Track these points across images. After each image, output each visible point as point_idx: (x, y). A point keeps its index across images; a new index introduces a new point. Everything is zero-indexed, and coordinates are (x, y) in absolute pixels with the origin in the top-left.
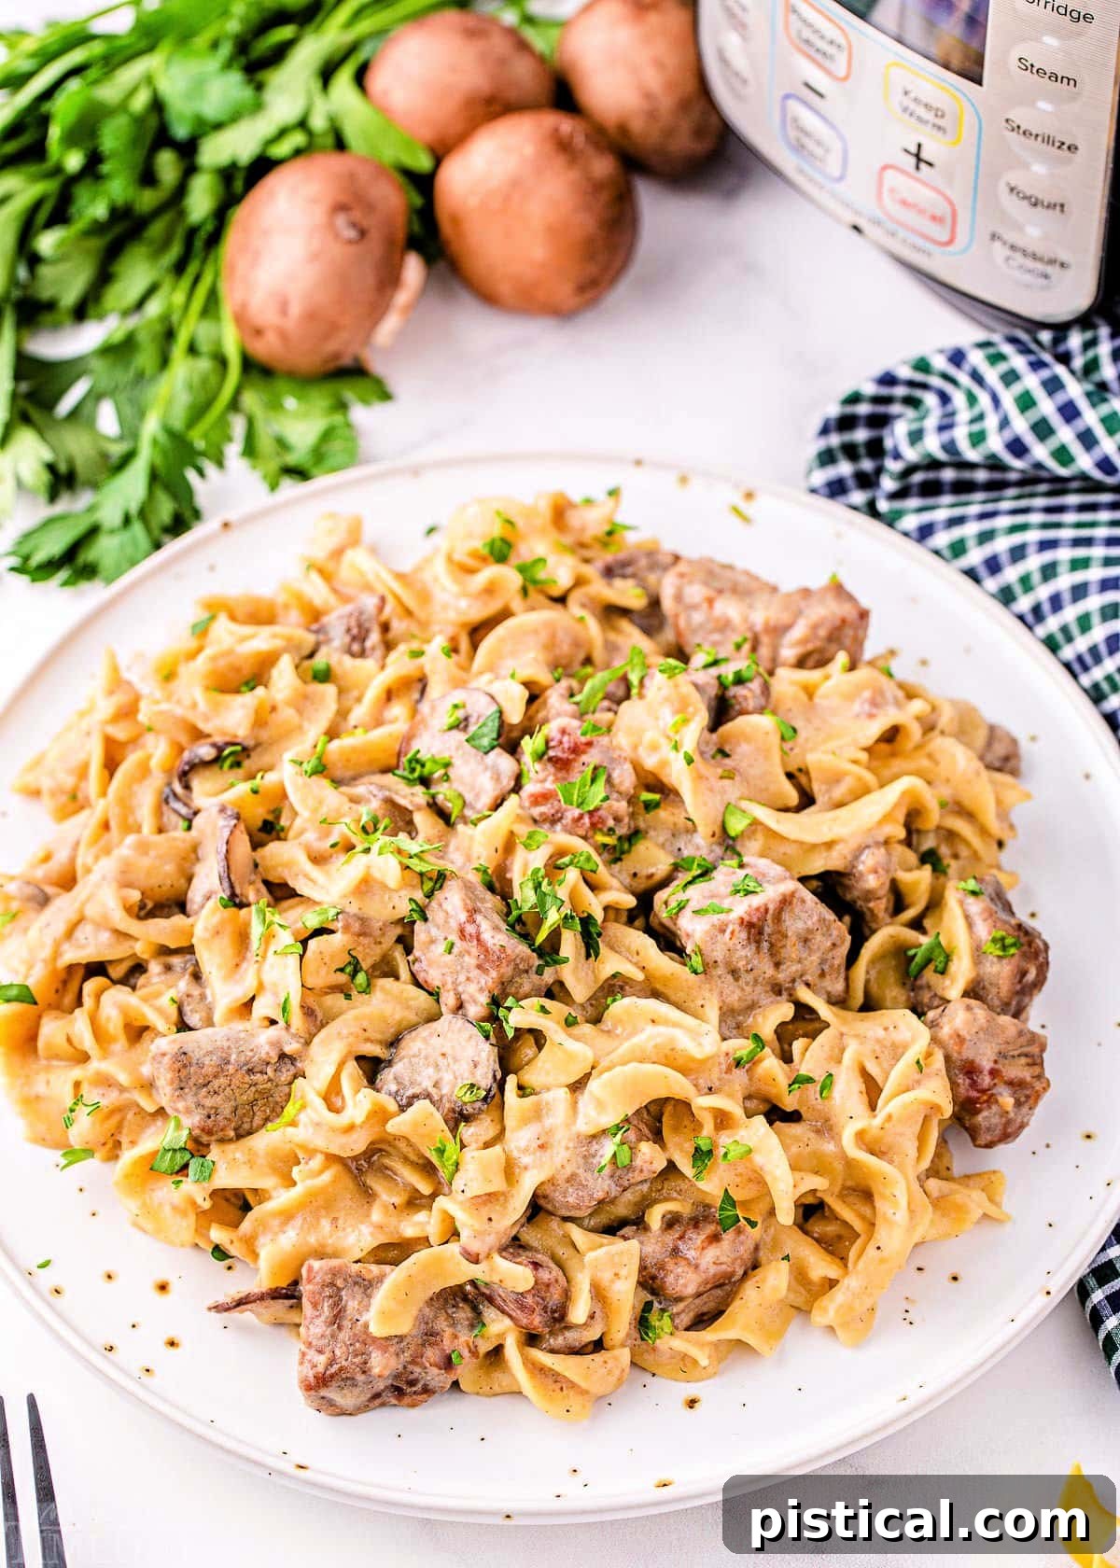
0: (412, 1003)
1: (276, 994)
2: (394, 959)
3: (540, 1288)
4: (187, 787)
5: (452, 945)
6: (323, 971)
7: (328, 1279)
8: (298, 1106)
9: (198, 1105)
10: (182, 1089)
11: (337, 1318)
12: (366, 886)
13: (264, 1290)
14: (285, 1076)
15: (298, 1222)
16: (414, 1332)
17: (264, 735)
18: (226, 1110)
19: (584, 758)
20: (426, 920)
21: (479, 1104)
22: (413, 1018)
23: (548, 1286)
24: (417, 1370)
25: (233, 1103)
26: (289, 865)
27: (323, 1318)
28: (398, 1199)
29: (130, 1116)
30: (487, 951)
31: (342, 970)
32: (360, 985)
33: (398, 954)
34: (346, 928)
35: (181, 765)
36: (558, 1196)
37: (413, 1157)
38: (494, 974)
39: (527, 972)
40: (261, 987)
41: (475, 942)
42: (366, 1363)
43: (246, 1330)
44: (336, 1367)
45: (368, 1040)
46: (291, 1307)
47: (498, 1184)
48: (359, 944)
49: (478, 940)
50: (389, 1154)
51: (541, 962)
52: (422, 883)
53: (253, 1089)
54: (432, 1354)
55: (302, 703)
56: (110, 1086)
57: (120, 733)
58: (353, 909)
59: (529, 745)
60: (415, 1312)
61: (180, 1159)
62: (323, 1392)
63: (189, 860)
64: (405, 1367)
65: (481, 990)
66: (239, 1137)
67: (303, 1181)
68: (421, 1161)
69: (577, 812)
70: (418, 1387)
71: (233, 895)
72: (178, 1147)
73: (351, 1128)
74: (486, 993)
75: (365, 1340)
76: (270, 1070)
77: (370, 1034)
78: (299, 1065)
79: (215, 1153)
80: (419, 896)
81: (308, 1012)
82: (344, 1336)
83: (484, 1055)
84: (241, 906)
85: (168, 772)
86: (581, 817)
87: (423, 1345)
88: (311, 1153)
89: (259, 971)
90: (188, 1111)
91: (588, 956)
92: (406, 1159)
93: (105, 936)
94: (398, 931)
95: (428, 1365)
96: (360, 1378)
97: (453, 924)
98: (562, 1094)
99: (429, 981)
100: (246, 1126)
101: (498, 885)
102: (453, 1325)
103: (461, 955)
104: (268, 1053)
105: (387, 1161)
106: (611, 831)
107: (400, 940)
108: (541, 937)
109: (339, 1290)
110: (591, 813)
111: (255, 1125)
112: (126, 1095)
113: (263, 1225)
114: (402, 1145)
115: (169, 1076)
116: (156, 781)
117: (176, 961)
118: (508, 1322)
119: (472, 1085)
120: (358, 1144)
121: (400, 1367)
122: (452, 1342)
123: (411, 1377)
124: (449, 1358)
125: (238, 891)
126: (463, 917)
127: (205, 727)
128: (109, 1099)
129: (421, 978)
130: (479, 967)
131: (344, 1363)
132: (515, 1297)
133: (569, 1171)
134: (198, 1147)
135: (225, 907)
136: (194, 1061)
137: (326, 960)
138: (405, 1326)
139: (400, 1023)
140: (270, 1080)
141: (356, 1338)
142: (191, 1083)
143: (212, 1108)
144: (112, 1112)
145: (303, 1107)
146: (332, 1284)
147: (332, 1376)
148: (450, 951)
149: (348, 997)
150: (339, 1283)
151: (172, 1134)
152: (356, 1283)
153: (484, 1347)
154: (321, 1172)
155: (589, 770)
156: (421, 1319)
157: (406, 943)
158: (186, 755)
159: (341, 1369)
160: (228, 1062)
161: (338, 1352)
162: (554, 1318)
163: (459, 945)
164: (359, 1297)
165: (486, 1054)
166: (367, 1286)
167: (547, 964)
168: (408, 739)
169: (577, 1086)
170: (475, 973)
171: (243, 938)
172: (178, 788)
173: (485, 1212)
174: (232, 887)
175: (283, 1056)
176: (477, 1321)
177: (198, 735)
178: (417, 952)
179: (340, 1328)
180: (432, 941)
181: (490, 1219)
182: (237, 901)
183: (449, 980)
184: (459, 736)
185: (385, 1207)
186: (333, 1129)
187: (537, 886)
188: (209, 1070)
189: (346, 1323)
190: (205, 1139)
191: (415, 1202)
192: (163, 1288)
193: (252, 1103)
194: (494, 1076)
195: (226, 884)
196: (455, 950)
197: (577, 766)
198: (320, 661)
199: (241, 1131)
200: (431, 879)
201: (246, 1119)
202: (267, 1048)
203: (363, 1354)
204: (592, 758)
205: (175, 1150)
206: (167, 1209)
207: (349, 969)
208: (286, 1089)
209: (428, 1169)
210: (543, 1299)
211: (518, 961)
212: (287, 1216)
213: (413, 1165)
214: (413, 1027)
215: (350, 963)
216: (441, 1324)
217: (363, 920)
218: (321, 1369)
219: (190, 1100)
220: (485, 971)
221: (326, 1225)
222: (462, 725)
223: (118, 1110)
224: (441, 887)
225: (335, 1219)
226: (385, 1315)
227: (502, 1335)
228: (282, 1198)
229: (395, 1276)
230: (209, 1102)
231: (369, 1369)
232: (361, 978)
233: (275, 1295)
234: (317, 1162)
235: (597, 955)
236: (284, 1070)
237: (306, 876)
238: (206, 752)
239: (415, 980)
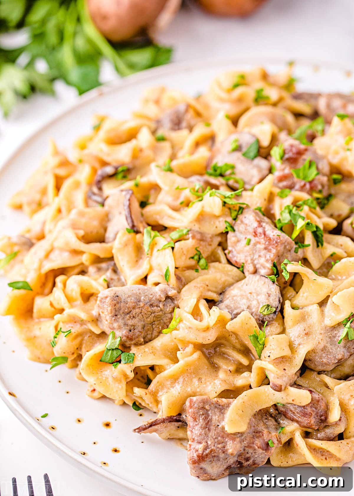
0: (230, 273)
1: (160, 270)
2: (217, 253)
3: (314, 403)
4: (100, 189)
5: (250, 241)
6: (184, 258)
7: (201, 405)
8: (178, 320)
9: (127, 325)
10: (116, 315)
11: (207, 425)
12: (201, 218)
13: (164, 417)
14: (168, 309)
15: (181, 380)
16: (248, 431)
17: (138, 163)
18: (140, 325)
19: (304, 157)
20: (234, 231)
21: (272, 316)
22: (230, 280)
23: (318, 401)
24: (251, 451)
25: (142, 323)
26: (159, 213)
27: (200, 425)
28: (232, 368)
29: (86, 338)
30: (270, 239)
31: (193, 258)
32: (202, 265)
33: (220, 251)
34: (193, 237)
35: (97, 178)
36: (317, 359)
37: (238, 346)
38: (274, 251)
39: (290, 251)
40: (151, 269)
41: (263, 236)
42: (224, 447)
43: (153, 442)
44: (208, 451)
45: (209, 290)
46: (178, 427)
47: (287, 352)
48: (201, 245)
49: (265, 234)
50: (225, 346)
51: (297, 246)
52: (231, 213)
53: (153, 315)
54: (258, 442)
55: (155, 149)
56: (75, 322)
57: (62, 172)
58: (196, 227)
59: (276, 152)
60: (248, 421)
61: (116, 354)
62: (203, 465)
63: (106, 219)
64: (244, 450)
65: (267, 261)
66: (146, 342)
67: (183, 358)
68: (242, 348)
69: (302, 183)
70: (251, 462)
71: (133, 226)
72: (114, 348)
73: (207, 329)
74: (270, 261)
75: (224, 434)
76: (161, 305)
77: (209, 288)
78: (176, 302)
79: (134, 350)
80: (229, 219)
81: (178, 278)
82: (212, 433)
83: (273, 290)
84: (137, 232)
85: (90, 184)
86: (305, 185)
87: (253, 437)
88: (186, 343)
89: (149, 261)
90: (120, 328)
91: (318, 246)
92: (234, 348)
93: (66, 255)
94: (219, 239)
95: (257, 448)
96: (222, 456)
97: (251, 230)
98: (316, 307)
99: (238, 261)
100: (149, 336)
101: (268, 214)
102: (267, 428)
103: (255, 245)
104: (160, 296)
105: (223, 350)
106: (320, 192)
107: (220, 244)
108: (295, 234)
109: (207, 410)
110: (311, 182)
111: (153, 336)
112: (85, 326)
113: (162, 385)
114: (233, 339)
115: (109, 309)
116: (84, 188)
117: (104, 265)
118: (295, 425)
119: (268, 306)
120: (210, 337)
121: (242, 449)
122: (268, 436)
123: (248, 455)
124: (267, 444)
125: (136, 224)
126: (256, 224)
127: (107, 159)
128: (76, 329)
129: (233, 261)
130: (265, 249)
131: (213, 448)
132: (299, 410)
133: (321, 346)
134: (124, 347)
135: (129, 232)
136: (123, 300)
137: (185, 252)
138: (243, 428)
139: (224, 283)
140: (161, 310)
141: (218, 435)
142: (121, 312)
143: (132, 326)
144: (77, 336)
145: (181, 321)
146: (203, 408)
147: (207, 455)
148: (249, 244)
149: (197, 271)
150: (207, 407)
151: (113, 342)
152: (216, 407)
153: (284, 439)
154: (192, 354)
155: (307, 163)
156: (250, 425)
157: (223, 245)
158: (100, 172)
159: (211, 451)
160: (140, 301)
161: (209, 443)
162: (321, 420)
163: (254, 240)
164: (218, 414)
165: (275, 290)
166: (222, 409)
167: (300, 247)
168: (211, 159)
169: (322, 304)
170: (263, 253)
171: (139, 249)
172: (95, 190)
173: (282, 366)
174: (133, 221)
175: (168, 297)
176: (279, 426)
177: (104, 164)
178: (230, 248)
179: (209, 430)
180: (238, 241)
181: (285, 369)
182: (135, 229)
183: (249, 259)
184: (238, 154)
185: (226, 372)
186: (198, 330)
187: (290, 212)
188: (131, 305)
189: (212, 428)
190: (128, 343)
191: (240, 369)
192: (108, 425)
193: (152, 324)
194: (279, 301)
195: (129, 220)
196: (252, 242)
197: (301, 161)
198: (160, 133)
199: (147, 339)
200: (236, 210)
201: (149, 332)
202: (159, 293)
203: (223, 442)
204: (307, 157)
205: (113, 350)
206: (110, 380)
207: (196, 257)
208: (169, 316)
209: (246, 351)
210: (316, 409)
211: (286, 244)
212: (174, 379)
213: (240, 351)
214: (231, 285)
215: (196, 254)
216: (261, 427)
217: (201, 234)
218: (200, 452)
219: (121, 322)
220: (270, 251)
221: (196, 381)
222: (238, 149)
223: (80, 335)
224: (242, 213)
225: (200, 379)
226: (232, 422)
227: (293, 433)
228: (172, 369)
229: (236, 403)
230: (130, 322)
231: (227, 450)
232: (203, 262)
233: (171, 420)
234: (190, 349)
235: (322, 245)
236: (168, 305)
237: (170, 217)
238: (109, 170)
239: (229, 262)
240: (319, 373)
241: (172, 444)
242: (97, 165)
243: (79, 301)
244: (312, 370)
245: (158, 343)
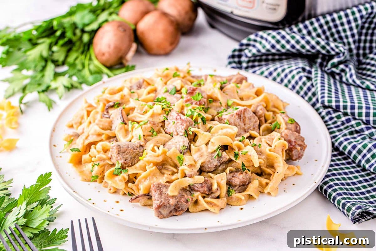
0: (167, 137)
1: (137, 136)
2: (160, 130)
3: (206, 181)
4: (108, 112)
5: (174, 122)
6: (146, 131)
7: (158, 186)
8: (146, 154)
9: (123, 158)
10: (119, 154)
11: (161, 193)
12: (153, 116)
13: (142, 194)
14: (141, 151)
15: (148, 178)
16: (179, 195)
17: (123, 101)
18: (129, 157)
19: (196, 91)
20: (167, 119)
21: (186, 150)
22: (167, 140)
23: (208, 181)
24: (180, 203)
25: (130, 157)
27: (158, 194)
28: (170, 173)
29: (106, 167)
30: (183, 120)
31: (150, 131)
32: (155, 134)
33: (162, 129)
34: (150, 123)
35: (106, 107)
36: (206, 166)
37: (172, 164)
38: (185, 125)
39: (192, 125)
40: (133, 137)
41: (180, 119)
42: (169, 201)
43: (138, 206)
44: (162, 203)
45: (158, 143)
46: (148, 199)
47: (193, 163)
48: (153, 126)
49: (181, 118)
50: (166, 165)
51: (195, 123)
52: (166, 113)
53: (135, 153)
54: (183, 200)
55: (130, 96)
56: (101, 160)
57: (89, 109)
58: (151, 120)
59: (184, 91)
60: (178, 191)
61: (119, 170)
62: (160, 210)
63: (111, 123)
64: (177, 203)
65: (182, 129)
66: (132, 166)
67: (149, 169)
68: (174, 165)
69: (196, 102)
70: (180, 209)
71: (124, 121)
72: (119, 168)
73: (158, 156)
74: (184, 129)
75: (168, 197)
76: (138, 149)
77: (158, 142)
78: (144, 148)
79: (127, 168)
80: (165, 115)
81: (145, 139)
82: (163, 196)
84: (126, 124)
85: (103, 111)
86: (197, 102)
87: (181, 198)
88: (149, 163)
89: (132, 134)
90: (121, 159)
91: (204, 124)
93: (95, 136)
94: (161, 124)
95: (182, 202)
96: (168, 205)
97: (175, 117)
98: (204, 146)
99: (170, 131)
100: (133, 163)
101: (182, 112)
102: (186, 194)
103: (177, 124)
104: (137, 145)
105: (166, 166)
106: (204, 105)
107: (162, 126)
108: (194, 119)
109: (160, 188)
110: (199, 101)
111: (135, 163)
112: (105, 162)
113: (140, 181)
114: (170, 161)
115: (116, 151)
116: (100, 113)
117: (112, 140)
118: (198, 193)
119: (184, 146)
120: (160, 159)
121: (176, 203)
122: (187, 197)
123: (179, 206)
124: (187, 201)
125: (125, 120)
126: (176, 115)
127: (110, 100)
128: (102, 163)
129: (168, 132)
130: (181, 124)
131: (164, 202)
132: (200, 185)
133: (207, 160)
134: (123, 168)
135: (122, 124)
136: (121, 147)
137: (147, 129)
138: (176, 194)
139: (165, 141)
140: (138, 151)
141: (166, 196)
142: (121, 152)
143: (126, 158)
144: (101, 167)
145: (147, 154)
146: (159, 187)
147: (161, 205)
148: (174, 124)
149: (152, 136)
150: (160, 186)
151: (118, 166)
152: (164, 186)
153: (194, 199)
154: (152, 167)
155: (197, 94)
156: (179, 193)
157: (163, 127)
158: (107, 105)
159: (163, 203)
160: (129, 147)
161: (162, 200)
162: (209, 189)
163: (176, 122)
164: (165, 189)
165: (186, 140)
166: (167, 187)
167: (196, 124)
168: (156, 96)
169: (207, 144)
170: (180, 126)
171: (127, 131)
172: (105, 113)
174: (123, 119)
175: (141, 146)
176: (191, 194)
177: (109, 102)
178: (166, 127)
179: (162, 195)
180: (169, 123)
181: (192, 169)
182: (125, 122)
183: (174, 130)
184: (168, 93)
185: (167, 174)
186: (155, 156)
187: (191, 111)
188: (125, 149)
189: (163, 194)
190: (125, 166)
191: (173, 173)
192: (117, 202)
193: (134, 157)
194: (189, 144)
195: (122, 119)
196: (175, 123)
197: (194, 93)
198: (132, 91)
199: (132, 164)
200: (168, 111)
201: (133, 161)
202: (137, 144)
203: (168, 200)
204: (197, 91)
205: (118, 169)
206: (118, 181)
207: (152, 131)
208: (142, 154)
209: (176, 166)
210: (207, 184)
211: (190, 122)
212: (145, 178)
213: (173, 166)
214: (167, 141)
215: (152, 130)
216: (184, 194)
217: (153, 122)
218: (158, 204)
219: (121, 156)
220: (183, 125)
221: (155, 179)
222: (167, 91)
223: (104, 165)
224: (170, 112)
225: (156, 178)
226: (172, 191)
227: (198, 196)
228: (144, 174)
229: (172, 185)
230: (125, 156)
231: (170, 203)
232: (155, 133)
233: (145, 195)
234: (151, 165)
235: (206, 124)
236: (141, 149)
237: (139, 117)
238: (111, 104)
239: (166, 133)
240: (208, 172)
241: (146, 207)
242: (106, 102)
243: (102, 152)
244: (204, 172)
245: (137, 165)
